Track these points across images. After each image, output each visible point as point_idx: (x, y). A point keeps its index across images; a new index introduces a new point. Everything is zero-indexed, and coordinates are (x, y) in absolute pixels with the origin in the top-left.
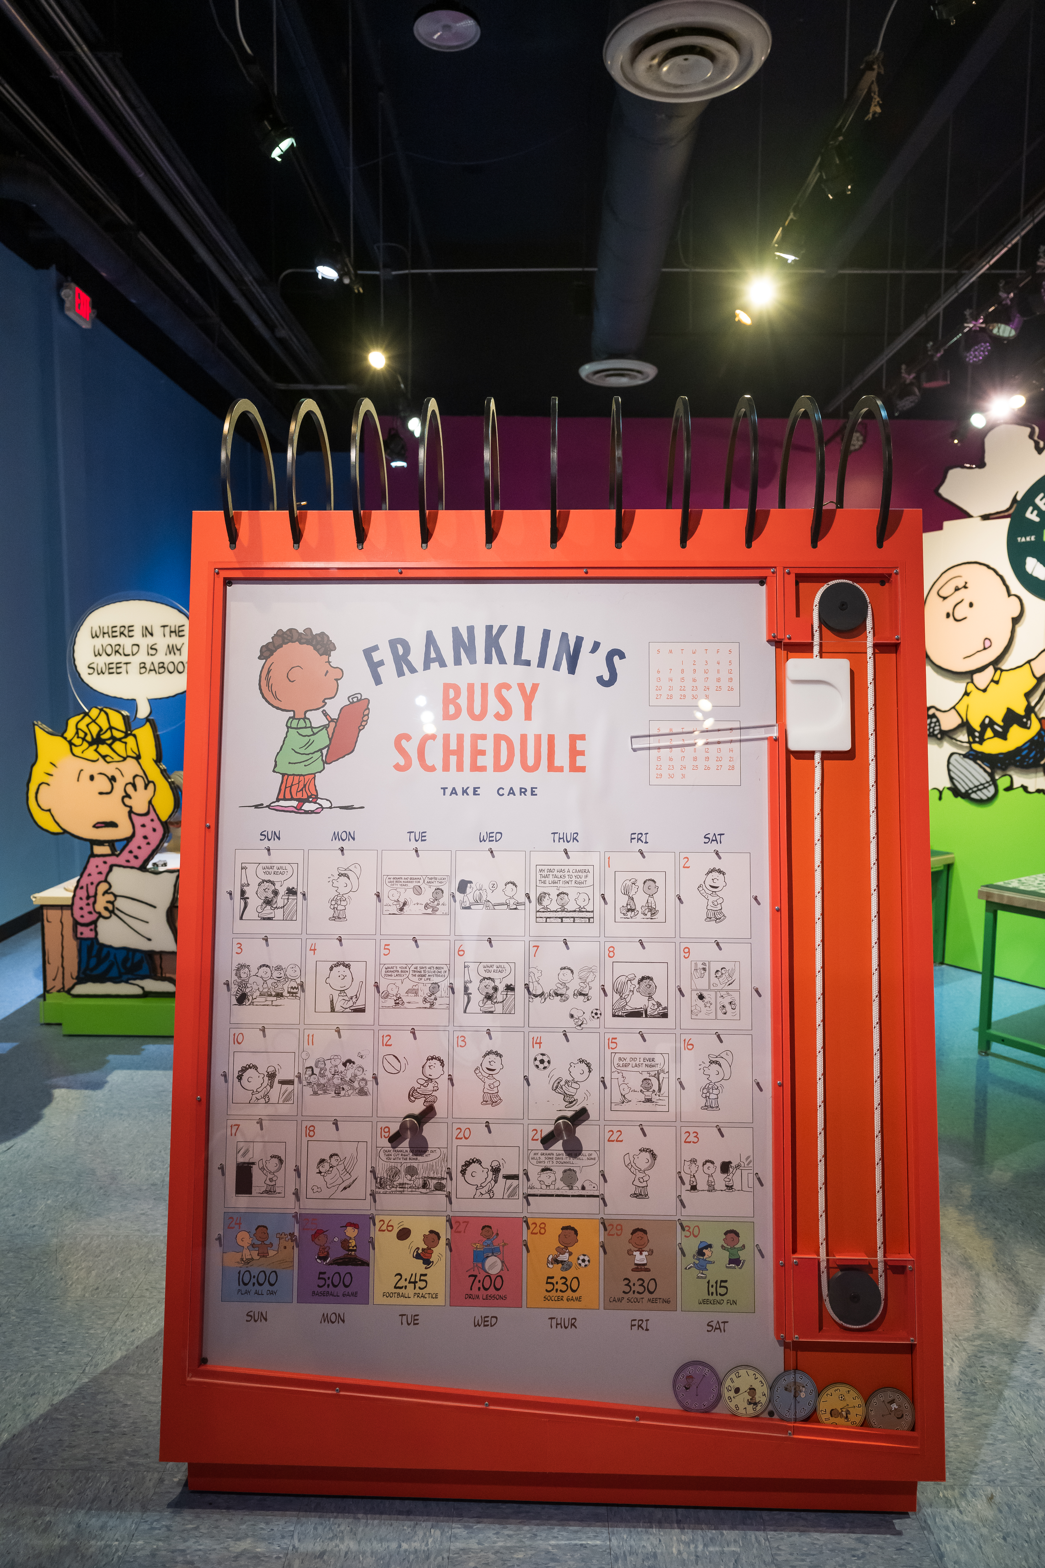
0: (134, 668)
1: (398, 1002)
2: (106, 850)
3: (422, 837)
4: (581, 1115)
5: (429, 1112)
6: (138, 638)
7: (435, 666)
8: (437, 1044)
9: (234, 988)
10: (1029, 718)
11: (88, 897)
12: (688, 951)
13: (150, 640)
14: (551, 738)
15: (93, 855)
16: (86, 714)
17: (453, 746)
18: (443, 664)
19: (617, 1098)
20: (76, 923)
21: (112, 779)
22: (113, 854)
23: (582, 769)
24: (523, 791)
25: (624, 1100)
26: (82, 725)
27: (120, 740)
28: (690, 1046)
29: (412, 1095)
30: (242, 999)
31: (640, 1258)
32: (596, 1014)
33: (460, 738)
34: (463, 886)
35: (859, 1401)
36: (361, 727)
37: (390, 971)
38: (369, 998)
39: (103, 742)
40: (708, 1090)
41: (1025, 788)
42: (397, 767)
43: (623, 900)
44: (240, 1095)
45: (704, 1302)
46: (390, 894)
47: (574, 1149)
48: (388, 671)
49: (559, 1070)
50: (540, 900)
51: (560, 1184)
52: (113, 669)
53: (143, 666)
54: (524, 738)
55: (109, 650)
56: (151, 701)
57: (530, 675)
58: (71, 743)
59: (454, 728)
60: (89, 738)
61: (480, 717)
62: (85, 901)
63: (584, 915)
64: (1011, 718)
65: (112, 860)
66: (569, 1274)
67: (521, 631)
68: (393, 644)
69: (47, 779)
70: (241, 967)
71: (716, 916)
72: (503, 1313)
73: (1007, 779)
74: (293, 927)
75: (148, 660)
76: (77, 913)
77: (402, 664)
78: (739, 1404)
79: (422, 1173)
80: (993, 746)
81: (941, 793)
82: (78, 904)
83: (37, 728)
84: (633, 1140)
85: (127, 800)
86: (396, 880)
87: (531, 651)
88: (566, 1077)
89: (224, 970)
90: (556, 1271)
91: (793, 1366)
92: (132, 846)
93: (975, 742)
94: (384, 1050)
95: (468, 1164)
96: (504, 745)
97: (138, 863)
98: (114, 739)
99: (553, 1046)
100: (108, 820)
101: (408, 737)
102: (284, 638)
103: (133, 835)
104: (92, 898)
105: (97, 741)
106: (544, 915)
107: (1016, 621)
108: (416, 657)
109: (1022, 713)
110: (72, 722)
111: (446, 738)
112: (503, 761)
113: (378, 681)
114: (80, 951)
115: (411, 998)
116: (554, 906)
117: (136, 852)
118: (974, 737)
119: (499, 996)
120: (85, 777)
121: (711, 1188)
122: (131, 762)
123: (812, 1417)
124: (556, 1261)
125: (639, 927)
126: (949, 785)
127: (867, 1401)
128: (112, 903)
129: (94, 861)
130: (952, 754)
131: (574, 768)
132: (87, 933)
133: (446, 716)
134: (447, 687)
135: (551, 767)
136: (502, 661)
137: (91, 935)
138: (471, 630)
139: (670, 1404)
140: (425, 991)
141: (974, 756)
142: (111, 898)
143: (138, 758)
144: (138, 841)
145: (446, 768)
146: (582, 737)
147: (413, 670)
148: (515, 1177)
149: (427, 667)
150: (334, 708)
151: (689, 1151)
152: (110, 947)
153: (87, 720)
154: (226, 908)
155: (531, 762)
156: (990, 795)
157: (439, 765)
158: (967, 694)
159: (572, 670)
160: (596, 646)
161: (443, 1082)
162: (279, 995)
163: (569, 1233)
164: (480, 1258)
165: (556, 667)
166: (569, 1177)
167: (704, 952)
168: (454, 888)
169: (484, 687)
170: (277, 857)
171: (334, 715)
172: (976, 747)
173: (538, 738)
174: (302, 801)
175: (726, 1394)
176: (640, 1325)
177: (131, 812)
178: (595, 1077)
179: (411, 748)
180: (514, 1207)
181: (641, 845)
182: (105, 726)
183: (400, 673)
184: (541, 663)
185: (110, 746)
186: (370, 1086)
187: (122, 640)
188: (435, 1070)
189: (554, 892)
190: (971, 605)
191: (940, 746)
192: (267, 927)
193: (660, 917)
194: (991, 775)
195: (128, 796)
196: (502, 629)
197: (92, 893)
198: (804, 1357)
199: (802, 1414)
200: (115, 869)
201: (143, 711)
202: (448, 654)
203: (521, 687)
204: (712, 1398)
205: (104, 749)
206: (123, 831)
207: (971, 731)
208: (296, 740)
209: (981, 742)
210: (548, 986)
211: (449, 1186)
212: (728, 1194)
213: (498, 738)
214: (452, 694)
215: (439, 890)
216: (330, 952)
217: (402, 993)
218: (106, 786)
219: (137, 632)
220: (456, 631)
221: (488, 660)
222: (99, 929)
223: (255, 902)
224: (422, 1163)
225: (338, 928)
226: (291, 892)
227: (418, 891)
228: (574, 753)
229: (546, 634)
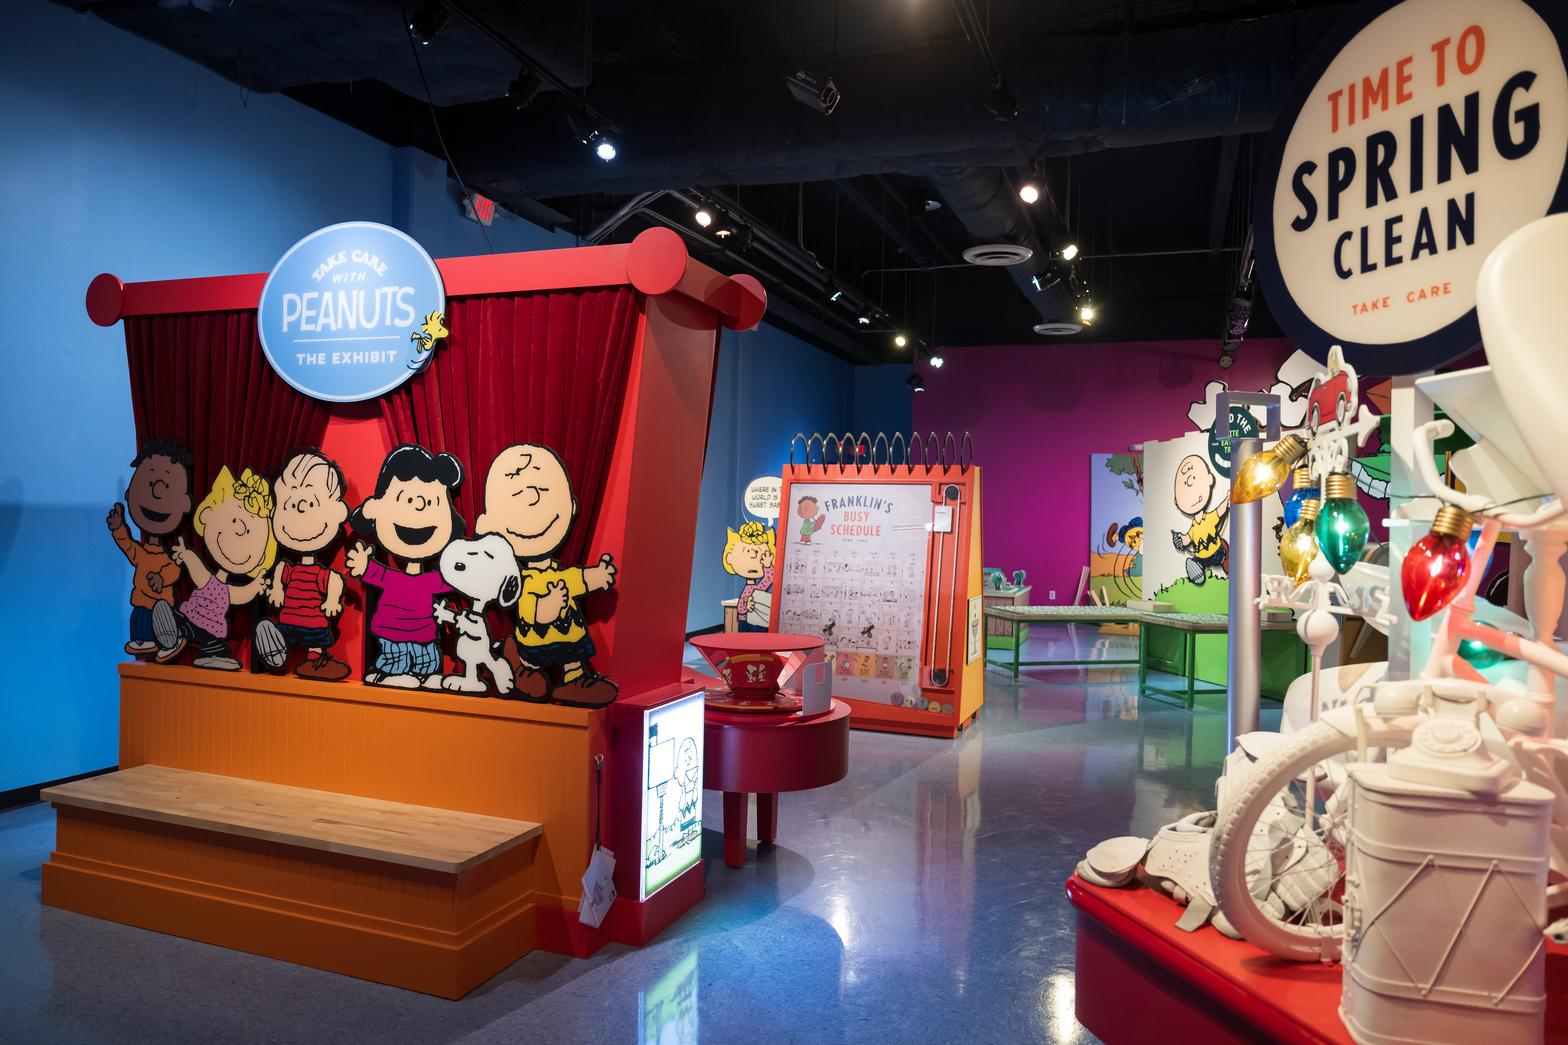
0: (768, 505)
1: (828, 595)
2: (752, 582)
3: (837, 552)
4: (872, 627)
5: (833, 624)
6: (770, 492)
7: (843, 506)
8: (837, 607)
9: (787, 590)
10: (1216, 539)
11: (744, 603)
12: (904, 585)
13: (775, 493)
14: (872, 527)
15: (747, 584)
16: (748, 524)
17: (846, 528)
18: (845, 506)
19: (882, 623)
20: (738, 614)
21: (757, 552)
22: (755, 584)
23: (879, 535)
24: (863, 541)
25: (884, 623)
26: (746, 529)
27: (761, 535)
28: (902, 610)
29: (830, 620)
30: (788, 593)
31: (885, 665)
32: (878, 601)
33: (848, 526)
34: (846, 566)
35: (939, 706)
36: (823, 522)
37: (826, 587)
38: (820, 594)
39: (754, 536)
40: (906, 622)
41: (1216, 577)
42: (832, 534)
43: (888, 571)
44: (787, 618)
45: (901, 678)
46: (827, 567)
47: (870, 636)
48: (831, 508)
49: (868, 615)
50: (866, 570)
51: (866, 645)
52: (759, 505)
53: (771, 504)
54: (865, 527)
55: (758, 497)
56: (774, 519)
57: (868, 509)
58: (741, 536)
59: (846, 523)
60: (748, 534)
61: (853, 521)
62: (743, 604)
63: (877, 574)
64: (1211, 539)
65: (754, 587)
66: (867, 668)
67: (866, 498)
68: (833, 500)
69: (731, 551)
70: (789, 585)
71: (912, 576)
72: (849, 677)
73: (1210, 571)
74: (802, 575)
75: (774, 502)
76: (739, 609)
77: (834, 505)
78: (908, 704)
79: (831, 640)
80: (1204, 554)
81: (1184, 580)
82: (740, 605)
83: (728, 529)
84: (885, 634)
85: (762, 561)
86: (829, 564)
87: (868, 503)
88: (869, 617)
89: (784, 586)
90: (863, 667)
91: (923, 695)
92: (763, 581)
93: (1196, 552)
94: (823, 608)
95: (843, 638)
96: (859, 528)
97: (765, 589)
98: (758, 535)
99: (866, 608)
100: (754, 569)
101: (834, 526)
102: (805, 498)
103: (764, 576)
104: (746, 603)
105: (752, 535)
106: (867, 574)
107: (1212, 487)
108: (838, 504)
109: (1214, 536)
110: (742, 527)
111: (845, 526)
112: (859, 533)
113: (828, 510)
114: (739, 626)
115: (831, 594)
116: (869, 572)
117: (764, 584)
118: (1196, 549)
119: (854, 595)
120: (746, 550)
121: (905, 648)
122: (765, 545)
123: (927, 709)
124: (863, 665)
125: (891, 578)
126: (1187, 576)
127: (941, 705)
128: (753, 605)
129: (747, 587)
130: (1188, 559)
131: (877, 535)
132: (742, 618)
133: (845, 520)
134: (846, 512)
135: (871, 534)
136: (860, 505)
137: (744, 619)
138: (853, 497)
139: (891, 704)
140: (835, 593)
141: (1196, 559)
142: (753, 603)
143: (767, 543)
144: (765, 579)
145: (844, 534)
146: (880, 527)
147: (837, 508)
148: (854, 642)
149: (841, 507)
150: (816, 517)
151: (900, 638)
152: (752, 625)
153: (748, 526)
154: (786, 569)
155: (866, 533)
156: (1202, 580)
157: (842, 533)
158: (1193, 526)
159: (878, 508)
160: (885, 502)
161: (838, 617)
162: (798, 592)
163: (867, 657)
164: (844, 663)
165: (875, 507)
166: (868, 643)
167: (908, 585)
168: (844, 566)
169: (855, 512)
170: (800, 556)
171: (816, 519)
172: (1197, 554)
173: (868, 527)
174: (807, 542)
175: (905, 701)
176: (884, 683)
177: (763, 566)
178: (877, 617)
179: (835, 528)
180: (853, 650)
181: (893, 556)
182: (755, 529)
183: (834, 508)
184: (871, 506)
185: (756, 537)
186: (819, 617)
187: (764, 493)
188: (836, 614)
189: (869, 568)
190: (1194, 478)
191: (1184, 554)
192: (796, 575)
193: (897, 575)
194: (1203, 570)
195: (762, 559)
196: (861, 497)
197: (746, 601)
198: (926, 694)
199: (924, 708)
200: (755, 591)
201: (771, 523)
202: (846, 503)
203: (865, 513)
204: (901, 701)
205: (754, 539)
206: (760, 574)
207: (1195, 546)
208: (807, 526)
209: (1198, 552)
210: (866, 593)
211: (837, 644)
212: (909, 650)
213: (858, 526)
214: (847, 514)
215: (840, 567)
216: (811, 582)
217: (829, 593)
218: (754, 555)
219: (770, 490)
220: (849, 497)
221: (857, 505)
222: (747, 617)
223: (793, 568)
224: (831, 638)
225: (814, 575)
226: (803, 566)
227: (835, 566)
228: (878, 531)
229: (873, 498)
